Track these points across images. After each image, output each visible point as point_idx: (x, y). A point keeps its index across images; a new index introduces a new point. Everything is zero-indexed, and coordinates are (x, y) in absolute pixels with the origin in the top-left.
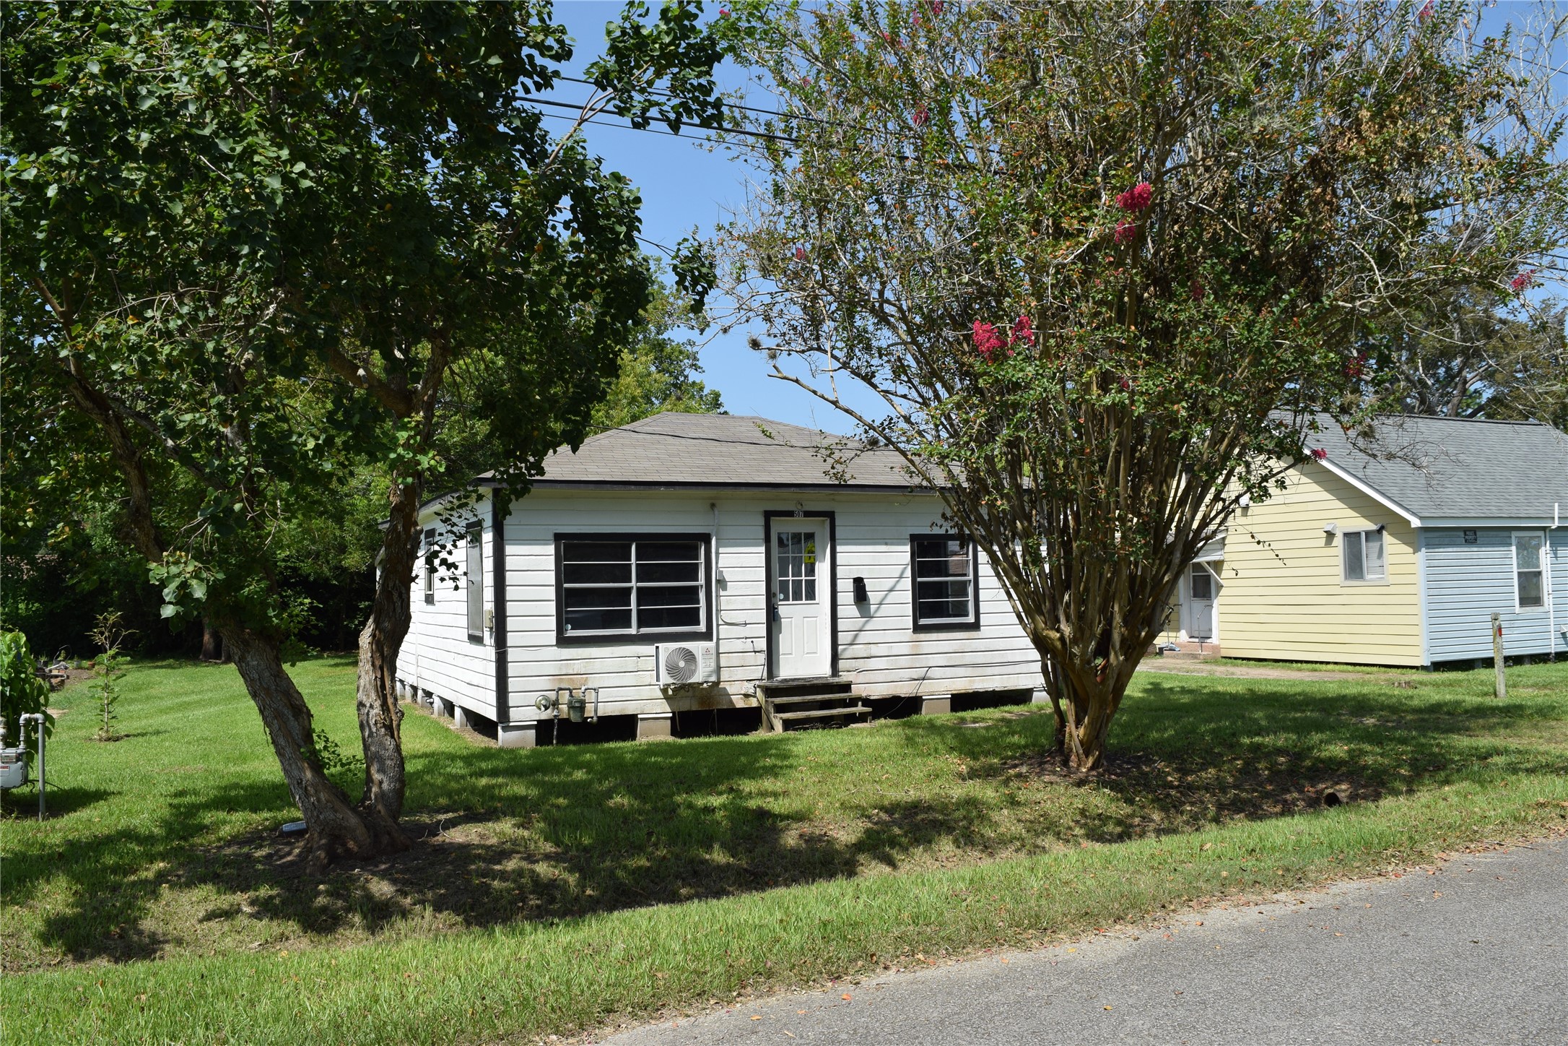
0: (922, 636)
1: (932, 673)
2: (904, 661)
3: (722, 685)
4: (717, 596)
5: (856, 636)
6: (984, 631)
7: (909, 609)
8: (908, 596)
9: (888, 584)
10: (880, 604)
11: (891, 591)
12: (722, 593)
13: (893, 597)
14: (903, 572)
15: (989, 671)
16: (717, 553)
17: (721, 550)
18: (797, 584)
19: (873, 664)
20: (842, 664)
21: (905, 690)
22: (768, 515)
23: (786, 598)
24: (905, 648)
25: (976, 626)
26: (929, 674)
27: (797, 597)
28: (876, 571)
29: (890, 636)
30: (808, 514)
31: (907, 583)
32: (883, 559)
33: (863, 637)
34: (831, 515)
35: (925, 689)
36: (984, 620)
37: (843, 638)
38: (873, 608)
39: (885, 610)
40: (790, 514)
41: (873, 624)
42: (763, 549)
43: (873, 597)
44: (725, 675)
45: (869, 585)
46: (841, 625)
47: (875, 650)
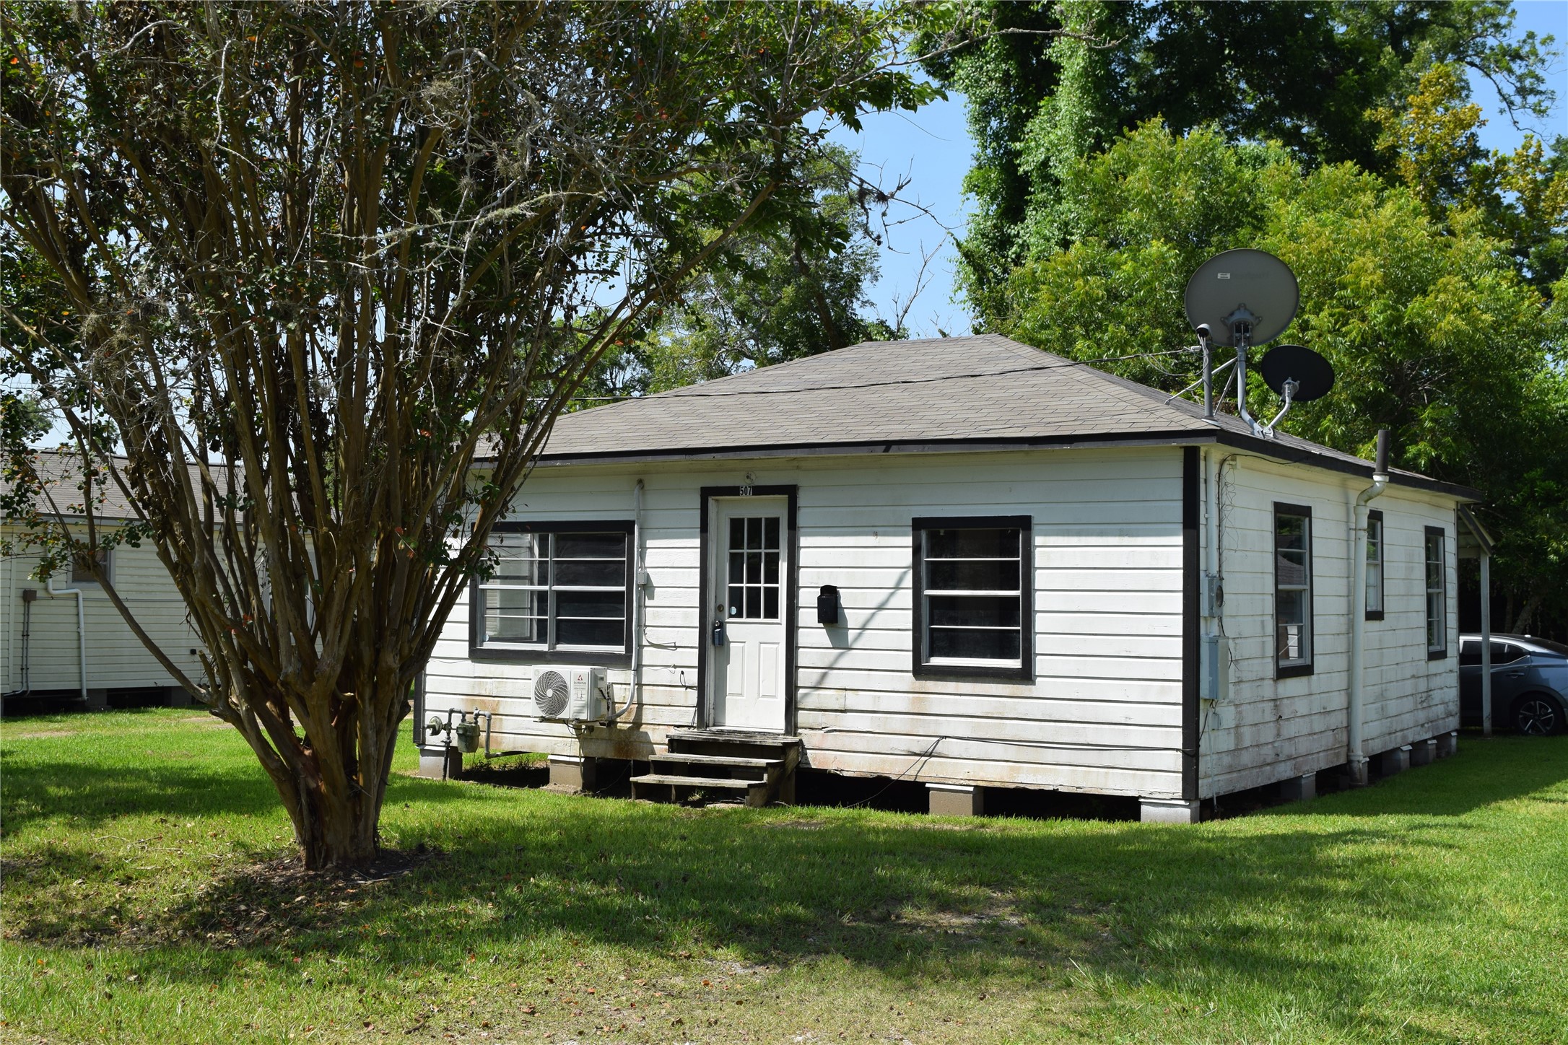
0: (931, 685)
1: (943, 747)
2: (898, 723)
3: (643, 728)
4: (639, 607)
5: (824, 675)
6: (1042, 686)
7: (907, 640)
8: (907, 619)
9: (877, 597)
10: (863, 629)
11: (880, 608)
12: (648, 603)
13: (882, 619)
14: (901, 580)
15: (1050, 755)
16: (643, 548)
17: (649, 543)
18: (754, 593)
19: (849, 721)
20: (802, 717)
21: (897, 768)
22: (706, 493)
23: (739, 615)
24: (900, 703)
25: (1026, 675)
26: (940, 749)
27: (753, 612)
28: (860, 577)
29: (878, 681)
30: (759, 490)
31: (906, 598)
32: (871, 557)
33: (835, 679)
34: (791, 492)
35: (930, 772)
36: (1041, 665)
37: (804, 677)
38: (852, 634)
39: (869, 639)
40: (734, 491)
41: (849, 659)
42: (697, 542)
43: (853, 618)
44: (648, 715)
45: (845, 599)
46: (803, 658)
47: (853, 701)
